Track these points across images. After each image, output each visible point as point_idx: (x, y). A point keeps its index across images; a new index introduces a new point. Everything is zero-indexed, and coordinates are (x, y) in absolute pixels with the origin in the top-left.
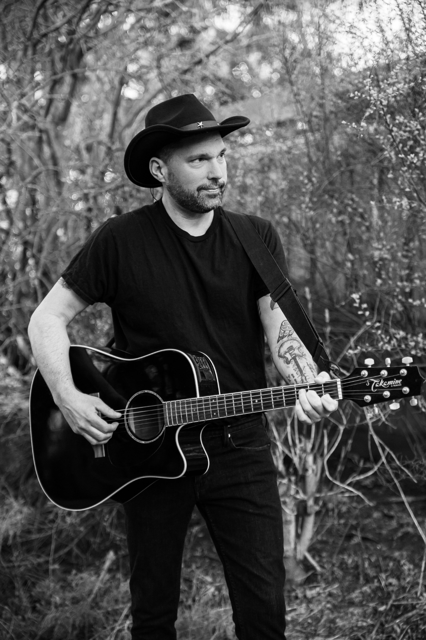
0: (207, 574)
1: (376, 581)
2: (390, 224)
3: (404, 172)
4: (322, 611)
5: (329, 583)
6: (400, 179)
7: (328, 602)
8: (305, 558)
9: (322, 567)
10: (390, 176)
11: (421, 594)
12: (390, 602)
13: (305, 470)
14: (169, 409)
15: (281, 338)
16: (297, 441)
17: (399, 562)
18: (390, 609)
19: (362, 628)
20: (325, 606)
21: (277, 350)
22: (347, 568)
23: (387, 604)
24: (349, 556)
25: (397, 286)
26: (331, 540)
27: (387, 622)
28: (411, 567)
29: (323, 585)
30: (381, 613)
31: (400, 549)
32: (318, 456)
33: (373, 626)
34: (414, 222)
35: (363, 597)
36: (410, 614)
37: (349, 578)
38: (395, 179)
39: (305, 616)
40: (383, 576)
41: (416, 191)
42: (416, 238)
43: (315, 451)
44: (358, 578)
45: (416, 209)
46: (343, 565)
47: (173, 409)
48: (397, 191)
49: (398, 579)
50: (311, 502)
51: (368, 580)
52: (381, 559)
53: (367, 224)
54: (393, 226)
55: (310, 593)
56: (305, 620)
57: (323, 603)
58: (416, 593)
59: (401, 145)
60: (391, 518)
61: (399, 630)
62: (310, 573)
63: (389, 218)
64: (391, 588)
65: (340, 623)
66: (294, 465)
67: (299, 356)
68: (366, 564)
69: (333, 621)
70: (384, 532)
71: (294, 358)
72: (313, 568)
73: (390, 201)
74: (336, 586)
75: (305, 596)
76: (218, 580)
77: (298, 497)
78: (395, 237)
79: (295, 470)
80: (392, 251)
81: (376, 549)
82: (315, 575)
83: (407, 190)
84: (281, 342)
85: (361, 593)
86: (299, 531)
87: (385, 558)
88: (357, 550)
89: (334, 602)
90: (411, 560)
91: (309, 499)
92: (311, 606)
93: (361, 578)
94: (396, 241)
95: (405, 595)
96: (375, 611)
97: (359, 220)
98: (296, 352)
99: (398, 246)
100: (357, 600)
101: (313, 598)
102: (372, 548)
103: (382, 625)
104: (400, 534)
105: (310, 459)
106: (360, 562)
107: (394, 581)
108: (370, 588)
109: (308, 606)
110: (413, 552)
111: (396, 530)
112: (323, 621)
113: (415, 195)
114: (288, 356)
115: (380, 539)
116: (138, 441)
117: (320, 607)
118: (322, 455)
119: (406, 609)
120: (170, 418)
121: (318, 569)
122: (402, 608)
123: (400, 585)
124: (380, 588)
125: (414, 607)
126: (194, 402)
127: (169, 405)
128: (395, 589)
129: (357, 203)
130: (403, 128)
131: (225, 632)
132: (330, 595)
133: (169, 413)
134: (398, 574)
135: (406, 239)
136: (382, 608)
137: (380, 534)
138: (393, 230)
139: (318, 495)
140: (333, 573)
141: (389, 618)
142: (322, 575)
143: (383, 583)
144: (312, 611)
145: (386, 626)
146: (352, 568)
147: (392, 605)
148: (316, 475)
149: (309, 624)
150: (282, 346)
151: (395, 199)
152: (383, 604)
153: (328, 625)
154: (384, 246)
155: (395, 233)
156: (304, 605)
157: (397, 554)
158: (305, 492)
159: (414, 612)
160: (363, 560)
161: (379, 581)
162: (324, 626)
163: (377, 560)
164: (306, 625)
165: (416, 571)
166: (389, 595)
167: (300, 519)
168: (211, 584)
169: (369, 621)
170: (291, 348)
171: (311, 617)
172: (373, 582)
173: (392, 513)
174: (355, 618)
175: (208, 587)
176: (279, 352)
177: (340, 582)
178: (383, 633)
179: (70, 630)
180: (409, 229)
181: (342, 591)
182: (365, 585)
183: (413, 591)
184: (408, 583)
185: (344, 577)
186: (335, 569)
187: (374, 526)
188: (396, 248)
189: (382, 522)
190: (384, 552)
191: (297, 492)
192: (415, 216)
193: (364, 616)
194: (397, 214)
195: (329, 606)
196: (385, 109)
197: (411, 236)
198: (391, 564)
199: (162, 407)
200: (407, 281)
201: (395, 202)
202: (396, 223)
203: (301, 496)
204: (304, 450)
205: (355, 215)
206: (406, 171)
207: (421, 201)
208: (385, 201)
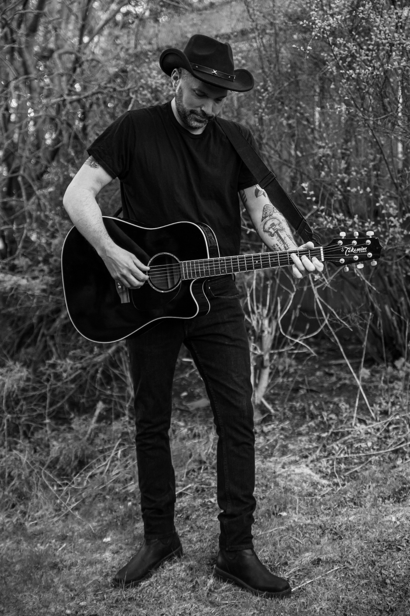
0: (180, 421)
1: (319, 417)
2: (331, 126)
3: (344, 84)
4: (276, 441)
5: (281, 421)
6: (340, 89)
7: (281, 434)
8: (262, 402)
9: (276, 410)
10: (332, 86)
11: (355, 425)
12: (331, 431)
13: (263, 331)
14: (185, 267)
15: (264, 218)
16: (255, 308)
17: (338, 405)
18: (331, 435)
19: (309, 449)
20: (279, 437)
21: (262, 227)
22: (296, 411)
23: (328, 432)
24: (297, 402)
25: (338, 178)
26: (282, 393)
27: (328, 444)
28: (348, 406)
29: (277, 423)
30: (323, 438)
31: (338, 395)
32: (273, 318)
33: (317, 447)
34: (352, 125)
35: (309, 429)
36: (346, 438)
37: (298, 417)
38: (336, 89)
39: (263, 444)
40: (325, 414)
41: (352, 99)
42: (353, 139)
43: (271, 314)
44: (305, 417)
45: (353, 114)
46: (292, 408)
47: (189, 267)
48: (337, 99)
49: (337, 415)
50: (267, 357)
51: (313, 417)
52: (323, 403)
53: (312, 126)
54: (334, 128)
55: (265, 429)
56: (263, 447)
57: (277, 435)
58: (351, 424)
59: (341, 62)
60: (331, 375)
61: (337, 448)
62: (266, 415)
63: (330, 122)
64: (331, 422)
65: (291, 447)
66: (253, 327)
67: (280, 230)
68: (312, 407)
69: (286, 446)
70: (326, 385)
71: (277, 232)
72: (268, 411)
73: (332, 107)
74: (287, 422)
75: (262, 431)
76: (189, 424)
77: (256, 352)
78: (335, 137)
79: (254, 331)
80: (333, 149)
81: (319, 397)
82: (270, 416)
83: (346, 98)
84: (264, 221)
85: (308, 427)
86: (257, 381)
87: (326, 403)
88: (303, 398)
89: (286, 434)
90: (347, 402)
91: (266, 353)
92: (268, 437)
93: (307, 417)
94: (336, 140)
95: (343, 426)
96: (319, 438)
97: (305, 123)
98: (277, 227)
99: (338, 145)
100: (304, 432)
101: (269, 432)
102: (316, 396)
103: (324, 446)
104: (338, 385)
105: (266, 322)
106: (306, 406)
107: (333, 416)
108: (315, 423)
109: (265, 438)
110: (349, 397)
111: (335, 383)
112: (277, 447)
113: (352, 102)
114: (271, 230)
115: (322, 389)
116: (158, 290)
117: (275, 438)
118: (276, 317)
119: (343, 435)
120: (186, 273)
121: (272, 411)
122: (340, 434)
123: (338, 419)
124: (323, 422)
125: (349, 433)
126: (206, 262)
127: (185, 264)
128: (335, 422)
129: (304, 109)
130: (342, 48)
131: (200, 455)
132: (283, 429)
133: (185, 270)
134: (337, 411)
135: (344, 139)
136: (324, 435)
137: (322, 386)
138: (334, 131)
139: (272, 352)
140: (284, 414)
141: (330, 442)
142: (275, 416)
143: (325, 419)
144: (268, 440)
145: (328, 447)
146: (300, 410)
147: (332, 433)
148: (271, 334)
149: (266, 449)
150: (265, 223)
151: (336, 106)
152: (324, 432)
153: (282, 449)
154: (327, 144)
155: (336, 133)
156: (262, 438)
157: (336, 399)
158: (262, 349)
159: (350, 436)
160: (309, 405)
161: (322, 417)
162: (279, 450)
163: (321, 404)
164: (264, 450)
165: (352, 410)
166: (330, 426)
167: (258, 371)
168: (185, 427)
169: (314, 444)
170: (273, 225)
171: (268, 445)
172: (317, 418)
173: (332, 371)
174: (302, 443)
175: (182, 429)
176: (264, 228)
177: (290, 420)
178: (325, 451)
179: (73, 459)
180: (347, 132)
181: (292, 427)
182: (310, 421)
183: (349, 423)
184: (345, 417)
185: (293, 417)
186: (286, 411)
187: (317, 381)
188: (336, 146)
189: (324, 379)
190: (326, 398)
191: (255, 349)
192: (352, 120)
193: (310, 441)
194: (337, 118)
195: (282, 436)
196: (328, 33)
197: (349, 137)
198: (331, 406)
199: (179, 265)
200: (345, 173)
201: (337, 108)
202: (337, 125)
203: (259, 352)
204: (261, 315)
205: (302, 119)
206: (345, 83)
207: (357, 107)
208: (329, 107)
